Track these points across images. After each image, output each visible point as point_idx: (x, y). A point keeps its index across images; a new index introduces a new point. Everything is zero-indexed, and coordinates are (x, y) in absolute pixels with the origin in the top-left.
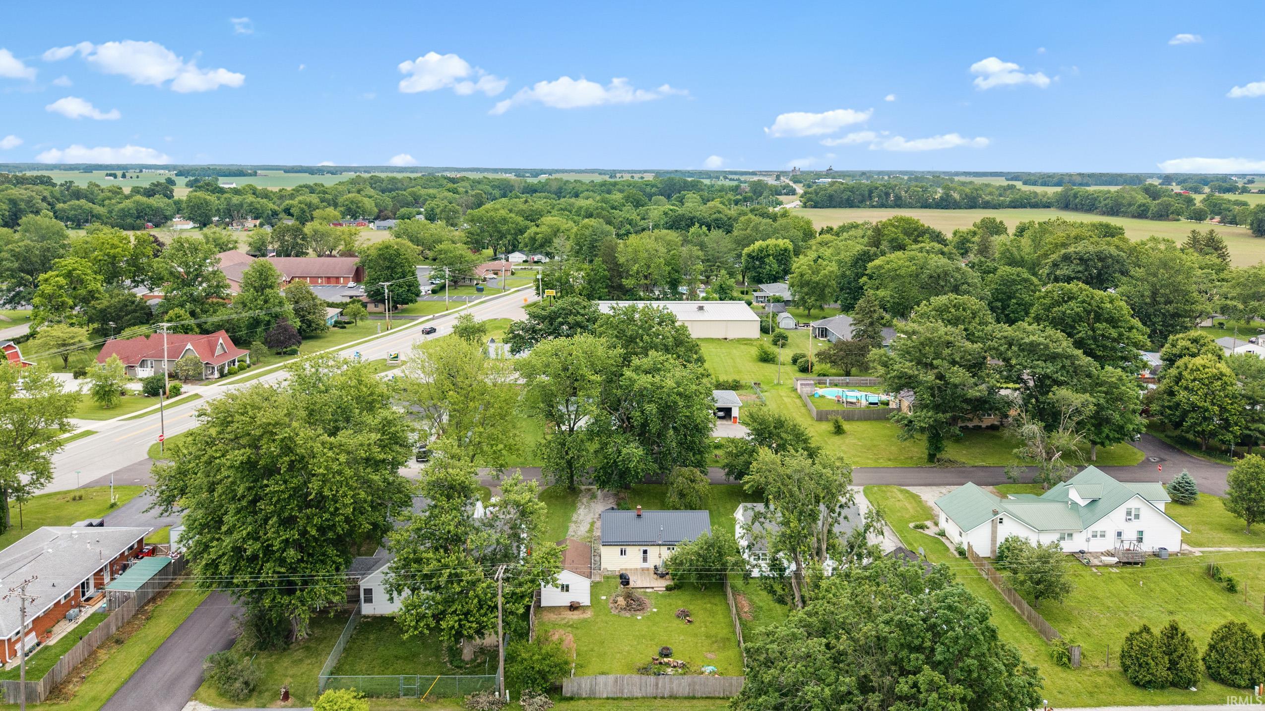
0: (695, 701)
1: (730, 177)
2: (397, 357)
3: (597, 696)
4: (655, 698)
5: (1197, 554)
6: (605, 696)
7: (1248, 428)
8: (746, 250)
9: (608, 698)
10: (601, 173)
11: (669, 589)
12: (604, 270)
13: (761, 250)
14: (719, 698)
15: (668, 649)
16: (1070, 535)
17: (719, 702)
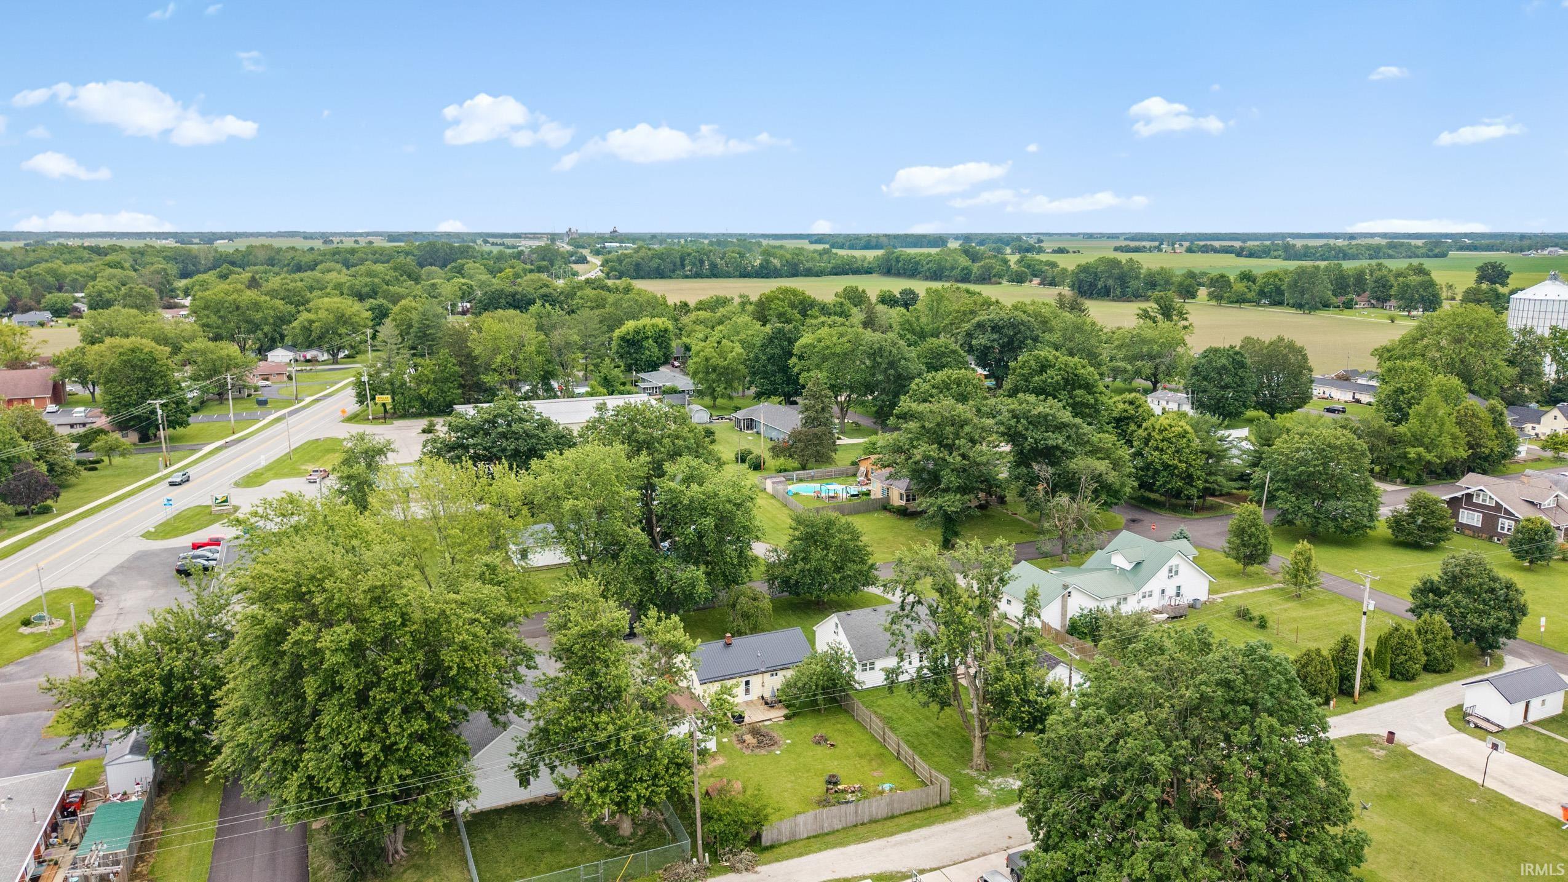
0: (896, 820)
1: (491, 240)
2: (226, 501)
3: (798, 837)
4: (855, 826)
5: (1220, 600)
6: (805, 836)
7: (1206, 481)
8: (617, 333)
9: (809, 838)
10: (307, 236)
11: (787, 717)
12: (454, 365)
13: (637, 332)
14: (917, 811)
15: (834, 776)
16: (1125, 599)
17: (918, 815)
